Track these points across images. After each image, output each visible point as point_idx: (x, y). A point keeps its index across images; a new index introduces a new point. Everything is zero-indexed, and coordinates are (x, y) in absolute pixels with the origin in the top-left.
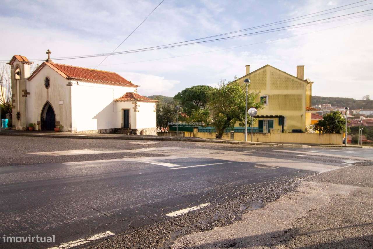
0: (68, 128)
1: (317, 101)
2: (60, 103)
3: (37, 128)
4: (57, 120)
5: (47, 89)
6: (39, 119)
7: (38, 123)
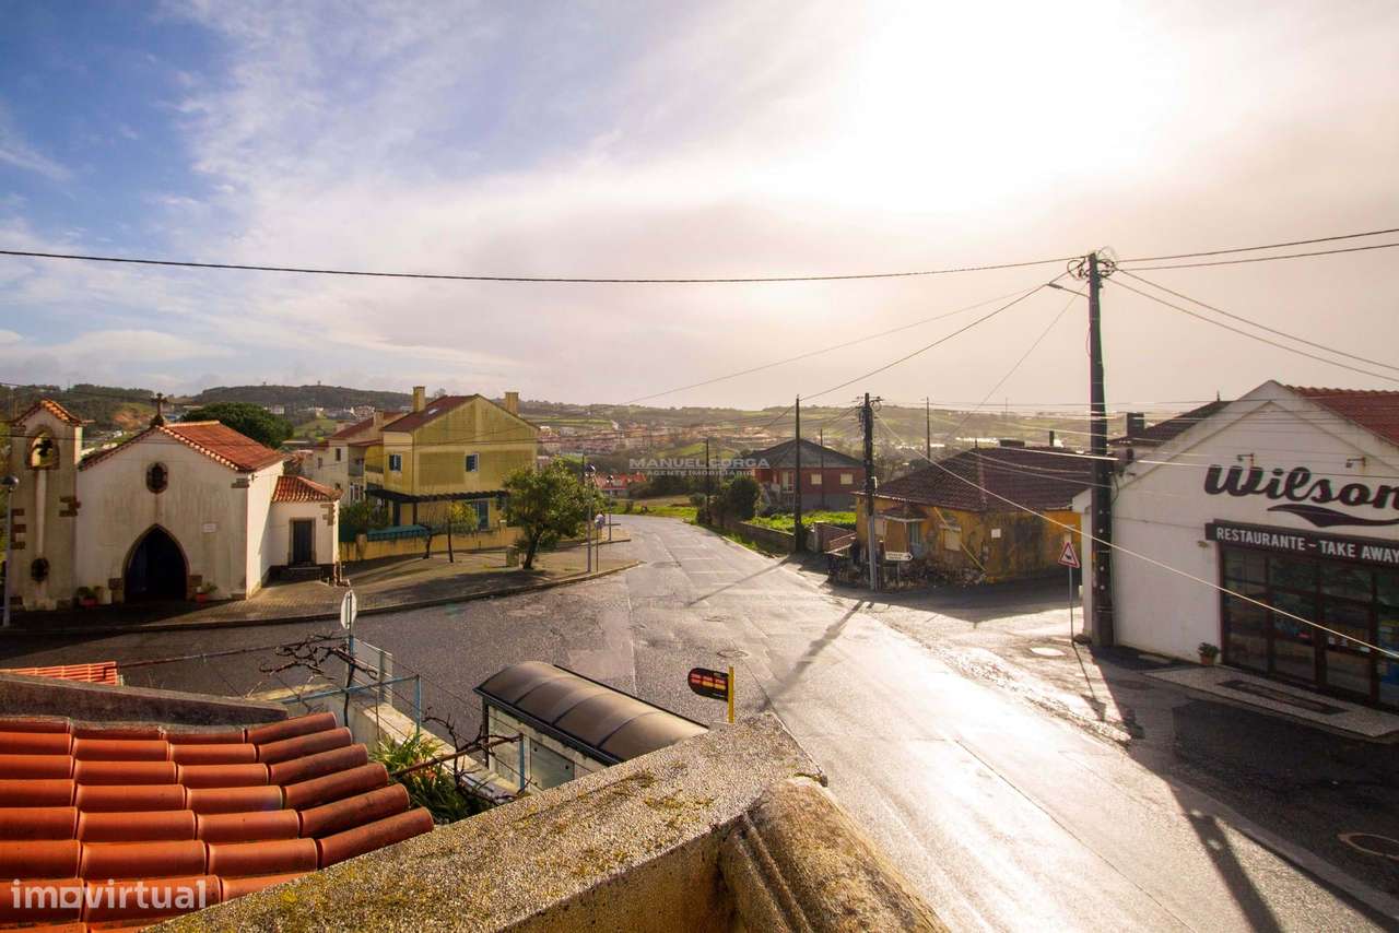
0: (232, 589)
1: (345, 399)
2: (207, 528)
3: (107, 598)
4: (191, 573)
5: (153, 495)
6: (118, 574)
7: (113, 584)
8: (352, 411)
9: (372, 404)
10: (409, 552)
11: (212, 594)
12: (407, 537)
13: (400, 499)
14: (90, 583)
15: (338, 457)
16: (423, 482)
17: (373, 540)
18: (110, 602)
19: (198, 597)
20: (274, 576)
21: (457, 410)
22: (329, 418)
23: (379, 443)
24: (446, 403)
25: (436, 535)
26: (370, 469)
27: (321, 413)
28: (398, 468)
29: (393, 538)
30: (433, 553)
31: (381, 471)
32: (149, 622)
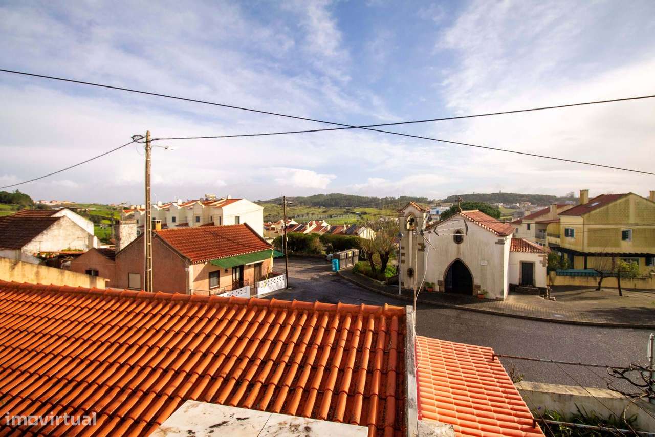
2: (482, 263)
3: (437, 288)
4: (475, 284)
5: (457, 245)
6: (442, 279)
7: (439, 283)
8: (518, 205)
9: (528, 201)
10: (584, 284)
11: (485, 295)
12: (582, 276)
13: (573, 254)
14: (430, 282)
15: (529, 228)
16: (589, 245)
17: (559, 275)
18: (438, 290)
19: (479, 296)
20: (513, 289)
21: (615, 203)
22: (506, 208)
23: (558, 222)
24: (605, 200)
25: (606, 277)
26: (549, 235)
27: (502, 206)
28: (572, 236)
29: (573, 275)
30: (603, 287)
31: (559, 237)
32: (458, 304)
